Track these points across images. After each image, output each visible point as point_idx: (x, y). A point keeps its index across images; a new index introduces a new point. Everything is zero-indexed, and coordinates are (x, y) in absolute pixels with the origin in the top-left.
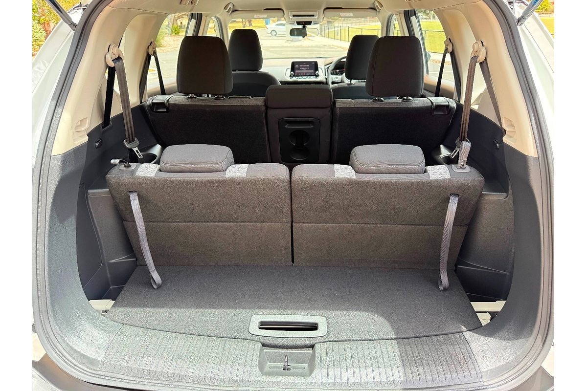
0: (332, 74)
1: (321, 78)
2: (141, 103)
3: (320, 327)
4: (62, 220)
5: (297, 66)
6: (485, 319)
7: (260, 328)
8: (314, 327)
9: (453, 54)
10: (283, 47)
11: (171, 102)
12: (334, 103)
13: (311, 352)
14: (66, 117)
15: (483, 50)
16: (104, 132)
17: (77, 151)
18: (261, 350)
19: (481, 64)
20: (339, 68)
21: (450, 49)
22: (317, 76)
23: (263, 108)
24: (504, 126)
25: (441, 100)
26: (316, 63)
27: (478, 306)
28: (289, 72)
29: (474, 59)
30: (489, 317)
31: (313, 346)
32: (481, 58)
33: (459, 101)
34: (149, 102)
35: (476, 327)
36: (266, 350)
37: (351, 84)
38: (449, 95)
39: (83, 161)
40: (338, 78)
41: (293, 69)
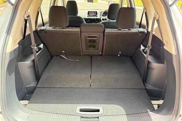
0: (102, 16)
1: (98, 17)
2: (36, 29)
3: (100, 111)
4: (10, 74)
5: (90, 13)
6: (156, 107)
7: (80, 111)
8: (98, 111)
9: (146, 13)
10: (83, 3)
11: (47, 29)
12: (104, 30)
13: (98, 119)
14: (11, 39)
15: (158, 16)
16: (23, 41)
17: (15, 50)
18: (81, 119)
19: (157, 20)
20: (105, 13)
21: (145, 12)
22: (97, 16)
23: (80, 32)
24: (164, 42)
25: (141, 30)
26: (97, 12)
27: (153, 102)
28: (87, 15)
29: (155, 18)
30: (157, 106)
31: (98, 118)
32: (157, 18)
33: (148, 30)
34: (39, 29)
35: (153, 110)
36: (82, 119)
37: (109, 21)
38: (144, 27)
39: (17, 54)
40: (104, 18)
41: (88, 14)
